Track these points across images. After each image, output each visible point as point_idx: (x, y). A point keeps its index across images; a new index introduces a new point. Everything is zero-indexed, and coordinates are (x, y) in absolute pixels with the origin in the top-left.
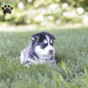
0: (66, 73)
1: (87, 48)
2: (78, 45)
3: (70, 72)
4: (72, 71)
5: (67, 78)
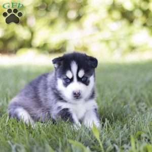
0: (101, 145)
1: (149, 96)
2: (136, 91)
3: (108, 142)
4: (111, 141)
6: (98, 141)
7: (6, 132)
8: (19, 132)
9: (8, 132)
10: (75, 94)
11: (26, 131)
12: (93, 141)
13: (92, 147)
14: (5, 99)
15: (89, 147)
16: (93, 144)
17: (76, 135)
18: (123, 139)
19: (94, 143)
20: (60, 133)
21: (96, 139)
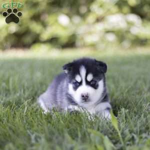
0: (119, 134)
3: (127, 131)
4: (129, 130)
5: (121, 143)
6: (116, 130)
7: (25, 122)
8: (37, 121)
9: (26, 121)
10: (83, 96)
11: (44, 121)
12: (111, 131)
13: (110, 136)
14: (22, 91)
15: (108, 136)
16: (111, 134)
17: (94, 125)
18: (141, 129)
19: (112, 132)
20: (78, 123)
21: (114, 129)
